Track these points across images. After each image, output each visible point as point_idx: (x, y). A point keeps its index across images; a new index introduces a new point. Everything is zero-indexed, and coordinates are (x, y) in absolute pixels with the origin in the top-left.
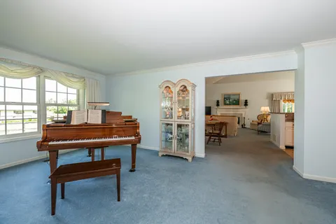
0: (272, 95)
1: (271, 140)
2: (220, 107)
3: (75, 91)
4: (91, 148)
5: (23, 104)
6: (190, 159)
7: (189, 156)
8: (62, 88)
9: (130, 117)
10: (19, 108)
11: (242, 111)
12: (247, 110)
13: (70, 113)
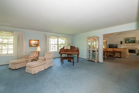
2: (123, 44)
3: (64, 41)
4: (68, 54)
5: (55, 44)
6: (96, 62)
7: (96, 61)
8: (62, 40)
9: (78, 48)
10: (54, 45)
13: (64, 46)
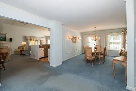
0: (25, 37)
1: (32, 57)
11: (7, 44)
12: (11, 44)
